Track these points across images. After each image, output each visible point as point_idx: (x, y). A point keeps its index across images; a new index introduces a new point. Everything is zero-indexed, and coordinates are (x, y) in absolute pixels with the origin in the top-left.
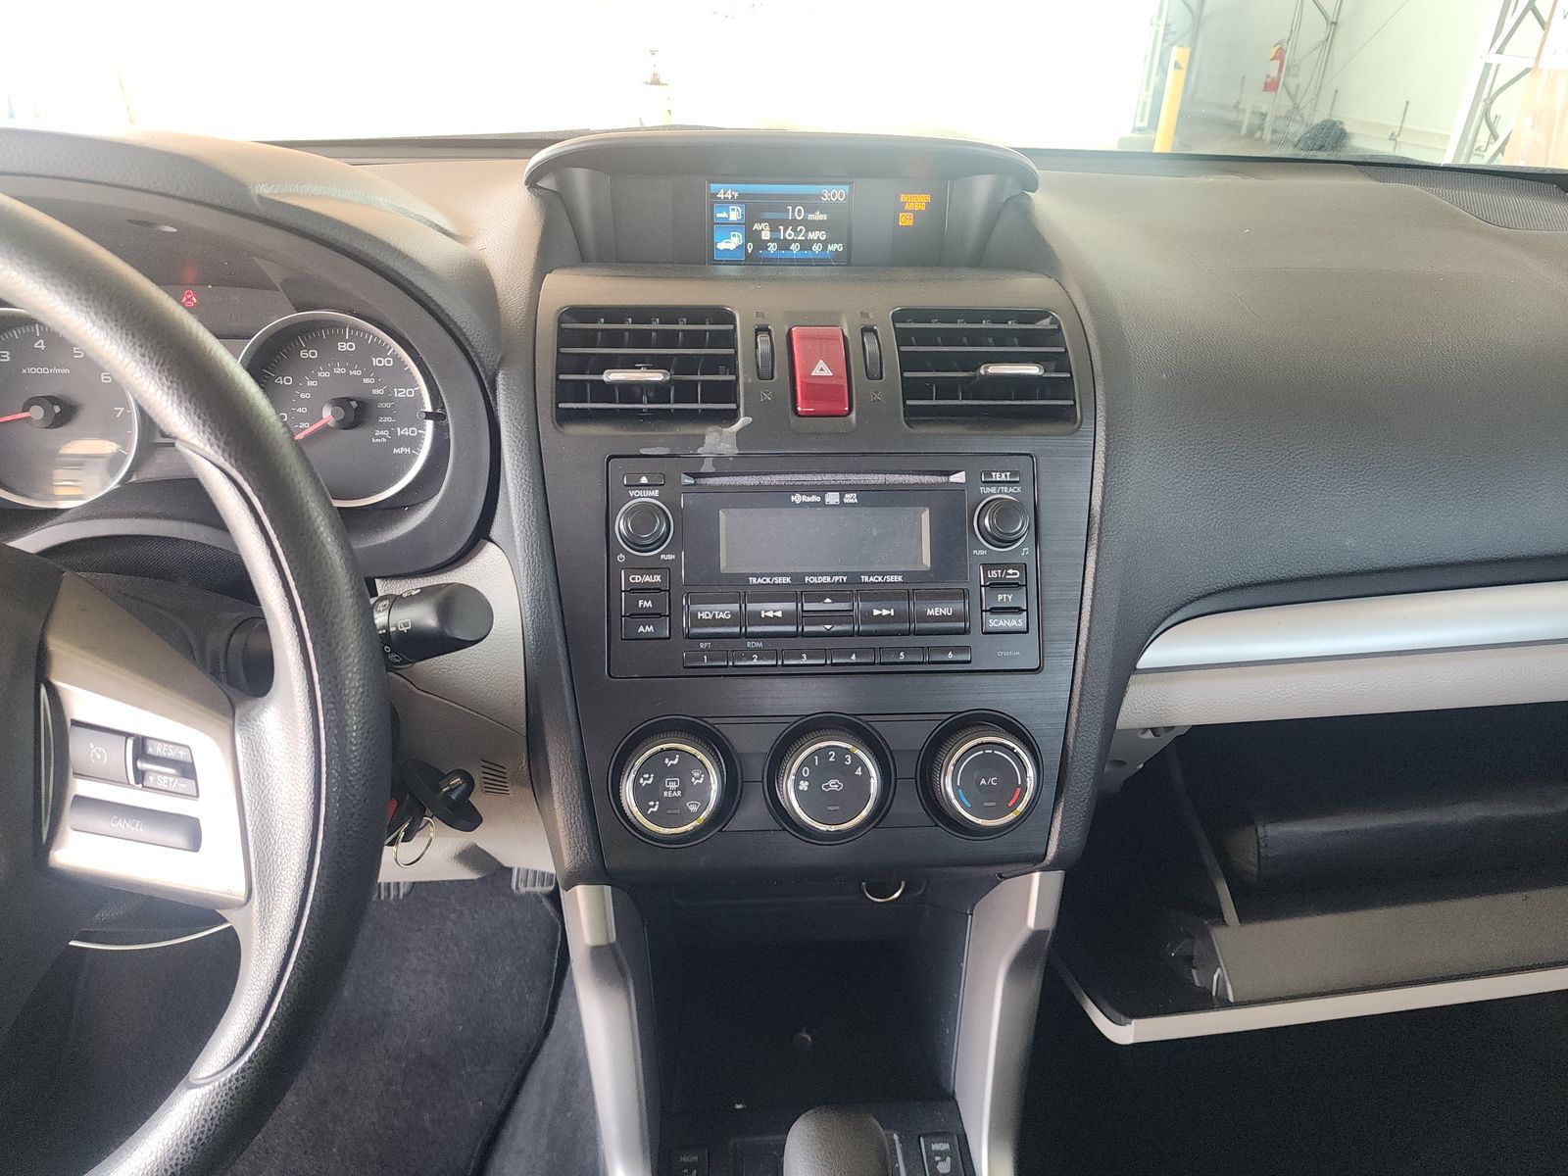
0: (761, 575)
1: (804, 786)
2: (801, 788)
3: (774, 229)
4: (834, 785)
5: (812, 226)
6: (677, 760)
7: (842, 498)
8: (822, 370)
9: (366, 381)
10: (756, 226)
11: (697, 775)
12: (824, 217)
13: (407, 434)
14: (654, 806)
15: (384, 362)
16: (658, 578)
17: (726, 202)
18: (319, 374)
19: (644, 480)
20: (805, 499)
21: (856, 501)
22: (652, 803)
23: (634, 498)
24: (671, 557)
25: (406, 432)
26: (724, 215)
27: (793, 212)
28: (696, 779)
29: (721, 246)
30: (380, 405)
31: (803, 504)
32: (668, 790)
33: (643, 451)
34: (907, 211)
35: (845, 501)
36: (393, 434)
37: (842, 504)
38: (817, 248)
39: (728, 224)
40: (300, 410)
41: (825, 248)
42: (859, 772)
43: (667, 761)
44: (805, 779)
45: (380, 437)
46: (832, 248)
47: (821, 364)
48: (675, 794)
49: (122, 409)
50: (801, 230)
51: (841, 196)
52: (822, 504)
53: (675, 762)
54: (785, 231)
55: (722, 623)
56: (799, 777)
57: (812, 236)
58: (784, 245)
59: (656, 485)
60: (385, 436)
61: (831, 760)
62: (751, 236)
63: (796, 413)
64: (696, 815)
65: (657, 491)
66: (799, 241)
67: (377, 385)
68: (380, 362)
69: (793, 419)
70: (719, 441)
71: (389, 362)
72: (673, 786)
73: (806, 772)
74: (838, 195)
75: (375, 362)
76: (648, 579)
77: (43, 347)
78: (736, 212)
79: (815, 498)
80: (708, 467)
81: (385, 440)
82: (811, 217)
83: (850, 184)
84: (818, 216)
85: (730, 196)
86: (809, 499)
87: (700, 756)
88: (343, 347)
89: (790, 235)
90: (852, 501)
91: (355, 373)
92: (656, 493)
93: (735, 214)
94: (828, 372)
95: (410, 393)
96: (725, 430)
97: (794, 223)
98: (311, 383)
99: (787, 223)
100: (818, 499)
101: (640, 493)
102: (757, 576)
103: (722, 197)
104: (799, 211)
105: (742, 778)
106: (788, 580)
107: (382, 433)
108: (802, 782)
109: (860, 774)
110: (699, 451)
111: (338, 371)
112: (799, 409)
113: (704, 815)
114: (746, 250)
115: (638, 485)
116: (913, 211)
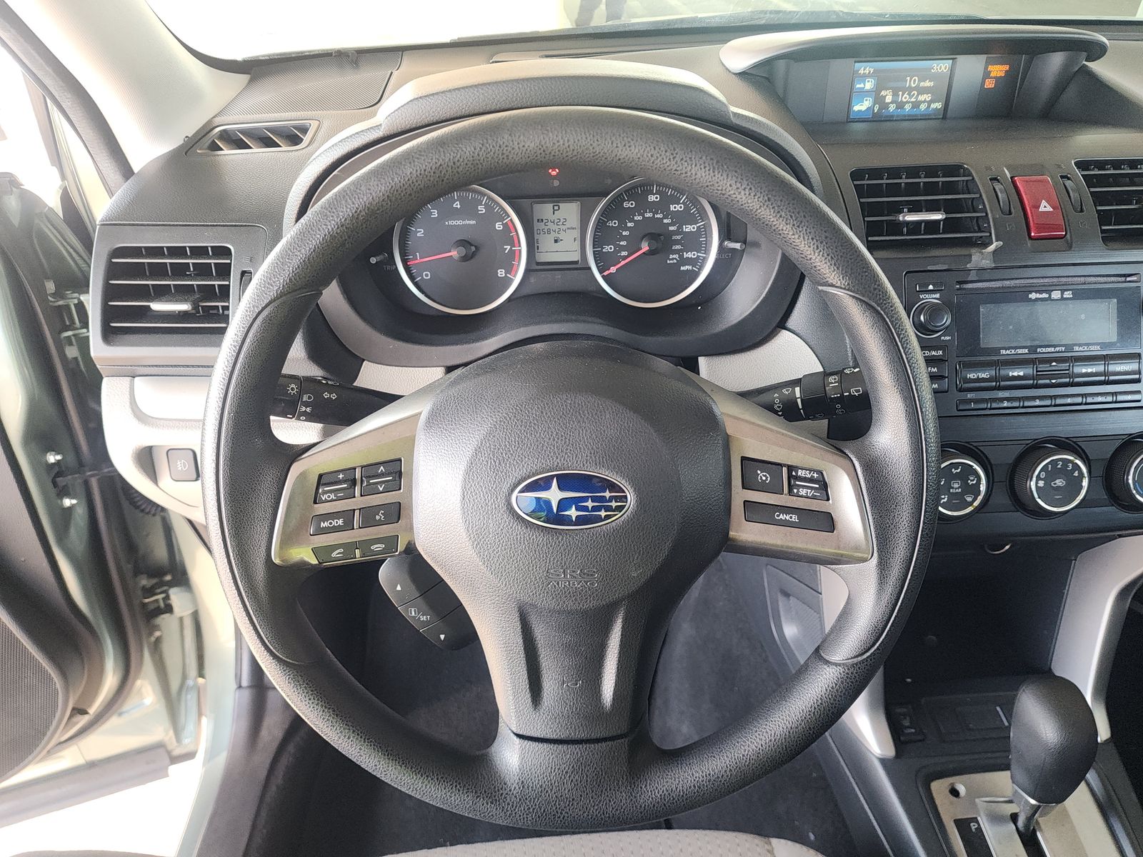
0: (1009, 348)
1: (1041, 484)
2: (1039, 485)
3: (895, 94)
4: (1059, 482)
5: (922, 91)
6: (959, 470)
7: (1062, 294)
8: (1045, 207)
9: (665, 221)
10: (883, 93)
11: (972, 478)
12: (932, 84)
13: (690, 256)
14: (944, 499)
15: (678, 207)
16: (940, 353)
17: (865, 76)
18: (635, 218)
19: (931, 287)
20: (1038, 296)
21: (1071, 296)
22: (943, 497)
23: (923, 299)
24: (948, 338)
25: (690, 255)
26: (862, 86)
27: (910, 81)
28: (971, 481)
29: (856, 108)
30: (674, 238)
31: (1037, 300)
32: (953, 488)
33: (929, 268)
34: (991, 78)
35: (1065, 296)
36: (681, 257)
37: (1062, 299)
38: (923, 107)
39: (864, 93)
40: (622, 243)
41: (929, 106)
42: (1076, 474)
43: (953, 470)
44: (1042, 479)
45: (673, 259)
46: (934, 106)
47: (1044, 203)
48: (957, 490)
49: (509, 247)
50: (914, 94)
51: (945, 69)
52: (1049, 299)
53: (959, 471)
54: (902, 96)
55: (984, 380)
56: (1038, 478)
57: (921, 98)
58: (900, 105)
59: (938, 290)
60: (675, 259)
61: (1059, 467)
62: (879, 100)
63: (1030, 237)
64: (971, 504)
65: (938, 295)
66: (912, 102)
67: (672, 224)
68: (675, 208)
69: (1029, 243)
70: (981, 259)
71: (681, 207)
72: (956, 486)
73: (1043, 475)
74: (943, 68)
75: (672, 208)
76: (934, 353)
77: (459, 206)
78: (870, 83)
79: (1045, 295)
80: (973, 276)
81: (675, 261)
82: (922, 84)
83: (953, 59)
84: (928, 84)
85: (868, 72)
86: (1041, 296)
87: (976, 467)
88: (652, 198)
89: (906, 98)
90: (1068, 296)
91: (658, 216)
92: (938, 296)
93: (869, 85)
94: (1049, 209)
95: (694, 228)
96: (984, 251)
97: (910, 89)
98: (629, 225)
99: (904, 90)
100: (1047, 296)
101: (927, 296)
102: (1006, 349)
103: (862, 72)
104: (915, 80)
105: (993, 480)
106: (1026, 351)
107: (674, 256)
108: (1040, 482)
109: (1077, 475)
110: (968, 266)
111: (648, 215)
112: (1033, 234)
113: (976, 504)
114: (874, 110)
115: (926, 291)
116: (994, 78)
